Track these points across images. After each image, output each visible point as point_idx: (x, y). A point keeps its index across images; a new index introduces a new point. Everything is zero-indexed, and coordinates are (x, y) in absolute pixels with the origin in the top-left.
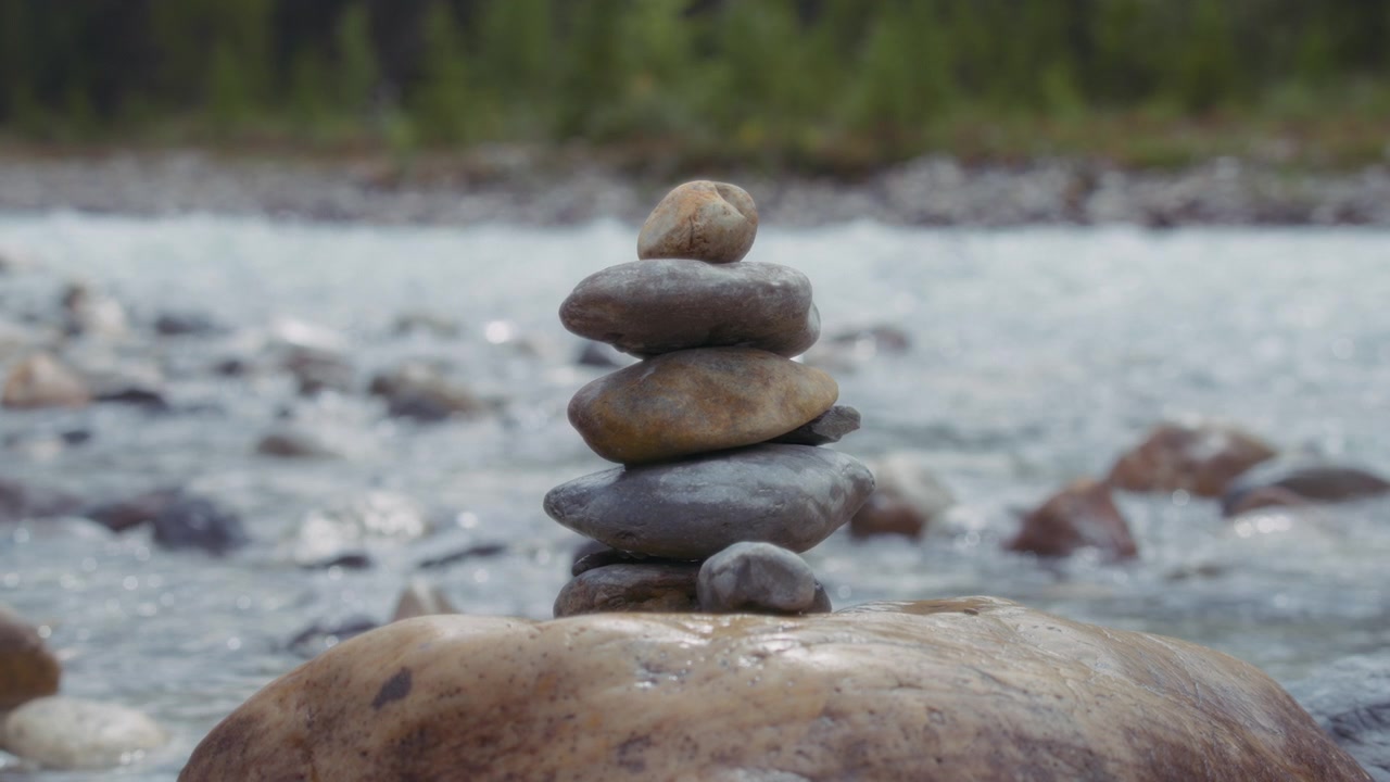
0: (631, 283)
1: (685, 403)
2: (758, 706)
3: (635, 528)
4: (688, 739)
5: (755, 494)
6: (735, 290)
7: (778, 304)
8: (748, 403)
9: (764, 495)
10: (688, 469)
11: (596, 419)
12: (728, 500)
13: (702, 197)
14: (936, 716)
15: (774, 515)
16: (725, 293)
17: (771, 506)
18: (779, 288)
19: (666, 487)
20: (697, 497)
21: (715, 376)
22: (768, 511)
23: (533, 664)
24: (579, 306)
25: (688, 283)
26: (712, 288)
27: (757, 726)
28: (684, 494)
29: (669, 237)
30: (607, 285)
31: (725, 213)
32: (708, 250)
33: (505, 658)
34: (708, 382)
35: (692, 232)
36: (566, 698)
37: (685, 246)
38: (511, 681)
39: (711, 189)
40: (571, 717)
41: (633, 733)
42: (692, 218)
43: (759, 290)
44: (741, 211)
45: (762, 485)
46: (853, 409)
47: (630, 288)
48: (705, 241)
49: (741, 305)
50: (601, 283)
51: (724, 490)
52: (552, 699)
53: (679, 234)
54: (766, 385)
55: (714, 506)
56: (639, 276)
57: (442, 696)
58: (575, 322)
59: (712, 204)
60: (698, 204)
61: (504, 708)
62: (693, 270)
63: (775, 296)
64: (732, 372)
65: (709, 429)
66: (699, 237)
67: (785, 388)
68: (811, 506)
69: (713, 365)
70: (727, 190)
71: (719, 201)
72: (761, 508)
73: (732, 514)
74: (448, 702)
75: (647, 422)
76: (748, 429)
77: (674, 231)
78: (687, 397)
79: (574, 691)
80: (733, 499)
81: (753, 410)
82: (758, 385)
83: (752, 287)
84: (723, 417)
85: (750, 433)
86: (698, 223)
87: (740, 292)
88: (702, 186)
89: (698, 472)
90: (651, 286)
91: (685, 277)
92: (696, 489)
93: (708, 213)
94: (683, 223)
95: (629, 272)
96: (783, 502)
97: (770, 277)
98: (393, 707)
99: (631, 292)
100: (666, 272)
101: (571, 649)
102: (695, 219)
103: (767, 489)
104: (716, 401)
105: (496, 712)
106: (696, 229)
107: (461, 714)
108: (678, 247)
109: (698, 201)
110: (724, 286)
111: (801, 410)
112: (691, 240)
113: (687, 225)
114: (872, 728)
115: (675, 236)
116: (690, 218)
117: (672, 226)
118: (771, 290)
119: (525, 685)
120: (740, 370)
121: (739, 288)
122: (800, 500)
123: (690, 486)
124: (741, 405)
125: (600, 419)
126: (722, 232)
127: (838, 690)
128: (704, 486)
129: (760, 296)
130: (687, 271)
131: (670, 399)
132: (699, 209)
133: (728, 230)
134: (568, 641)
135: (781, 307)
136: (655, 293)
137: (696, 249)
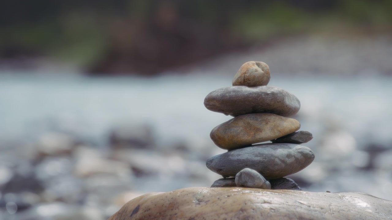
0: (221, 94)
1: (240, 130)
2: (223, 209)
3: (222, 168)
4: (204, 218)
5: (257, 156)
6: (254, 95)
7: (270, 99)
8: (260, 129)
9: (260, 156)
10: (240, 150)
11: (216, 136)
12: (248, 158)
13: (249, 67)
14: (273, 211)
15: (262, 162)
16: (251, 96)
17: (261, 159)
18: (270, 93)
19: (232, 155)
20: (239, 158)
21: (251, 122)
22: (260, 161)
23: (169, 201)
24: (207, 101)
25: (239, 93)
26: (247, 94)
27: (222, 214)
28: (236, 157)
29: (238, 79)
30: (214, 95)
31: (256, 71)
32: (250, 83)
33: (162, 200)
34: (249, 123)
35: (244, 77)
36: (175, 209)
37: (242, 82)
38: (163, 206)
39: (253, 64)
40: (176, 214)
41: (191, 217)
42: (245, 73)
43: (263, 95)
44: (263, 70)
45: (259, 153)
46: (307, 132)
47: (221, 95)
48: (249, 80)
49: (257, 99)
50: (213, 94)
51: (247, 155)
52: (172, 210)
53: (240, 78)
54: (267, 124)
55: (244, 160)
56: (224, 92)
57: (145, 211)
58: (208, 106)
59: (252, 69)
60: (247, 69)
61: (160, 213)
62: (241, 89)
63: (269, 96)
64: (257, 120)
65: (246, 138)
66: (246, 79)
67: (273, 124)
68: (277, 160)
69: (252, 118)
70: (259, 64)
71: (256, 67)
72: (258, 160)
73: (249, 162)
74: (147, 213)
75: (229, 136)
76: (259, 137)
77: (239, 77)
78: (241, 128)
79: (178, 208)
80: (249, 157)
81: (261, 131)
82: (264, 124)
83: (260, 94)
84: (252, 134)
85: (259, 138)
86: (247, 75)
87: (256, 95)
88: (250, 63)
89: (242, 150)
90: (227, 95)
91: (238, 91)
92: (239, 155)
93: (250, 71)
94: (242, 75)
95: (221, 90)
96: (266, 158)
97: (268, 90)
98: (134, 216)
99: (221, 97)
100: (232, 90)
101: (179, 196)
102: (246, 74)
103: (261, 155)
104: (250, 129)
105: (158, 214)
106: (246, 76)
107: (150, 216)
108: (240, 82)
109: (247, 68)
110: (250, 94)
111: (280, 131)
112: (244, 80)
113: (243, 76)
114: (252, 213)
115: (239, 79)
116: (244, 73)
117: (239, 76)
118: (268, 94)
119: (166, 207)
120: (260, 120)
121: (256, 94)
122: (272, 158)
123: (238, 154)
124: (259, 130)
125: (217, 136)
126: (254, 77)
127: (246, 204)
128: (242, 154)
129: (263, 96)
130: (239, 90)
131: (236, 129)
132: (248, 70)
133: (257, 76)
134: (179, 194)
135: (272, 99)
136: (228, 97)
137: (246, 83)
